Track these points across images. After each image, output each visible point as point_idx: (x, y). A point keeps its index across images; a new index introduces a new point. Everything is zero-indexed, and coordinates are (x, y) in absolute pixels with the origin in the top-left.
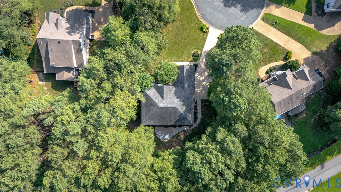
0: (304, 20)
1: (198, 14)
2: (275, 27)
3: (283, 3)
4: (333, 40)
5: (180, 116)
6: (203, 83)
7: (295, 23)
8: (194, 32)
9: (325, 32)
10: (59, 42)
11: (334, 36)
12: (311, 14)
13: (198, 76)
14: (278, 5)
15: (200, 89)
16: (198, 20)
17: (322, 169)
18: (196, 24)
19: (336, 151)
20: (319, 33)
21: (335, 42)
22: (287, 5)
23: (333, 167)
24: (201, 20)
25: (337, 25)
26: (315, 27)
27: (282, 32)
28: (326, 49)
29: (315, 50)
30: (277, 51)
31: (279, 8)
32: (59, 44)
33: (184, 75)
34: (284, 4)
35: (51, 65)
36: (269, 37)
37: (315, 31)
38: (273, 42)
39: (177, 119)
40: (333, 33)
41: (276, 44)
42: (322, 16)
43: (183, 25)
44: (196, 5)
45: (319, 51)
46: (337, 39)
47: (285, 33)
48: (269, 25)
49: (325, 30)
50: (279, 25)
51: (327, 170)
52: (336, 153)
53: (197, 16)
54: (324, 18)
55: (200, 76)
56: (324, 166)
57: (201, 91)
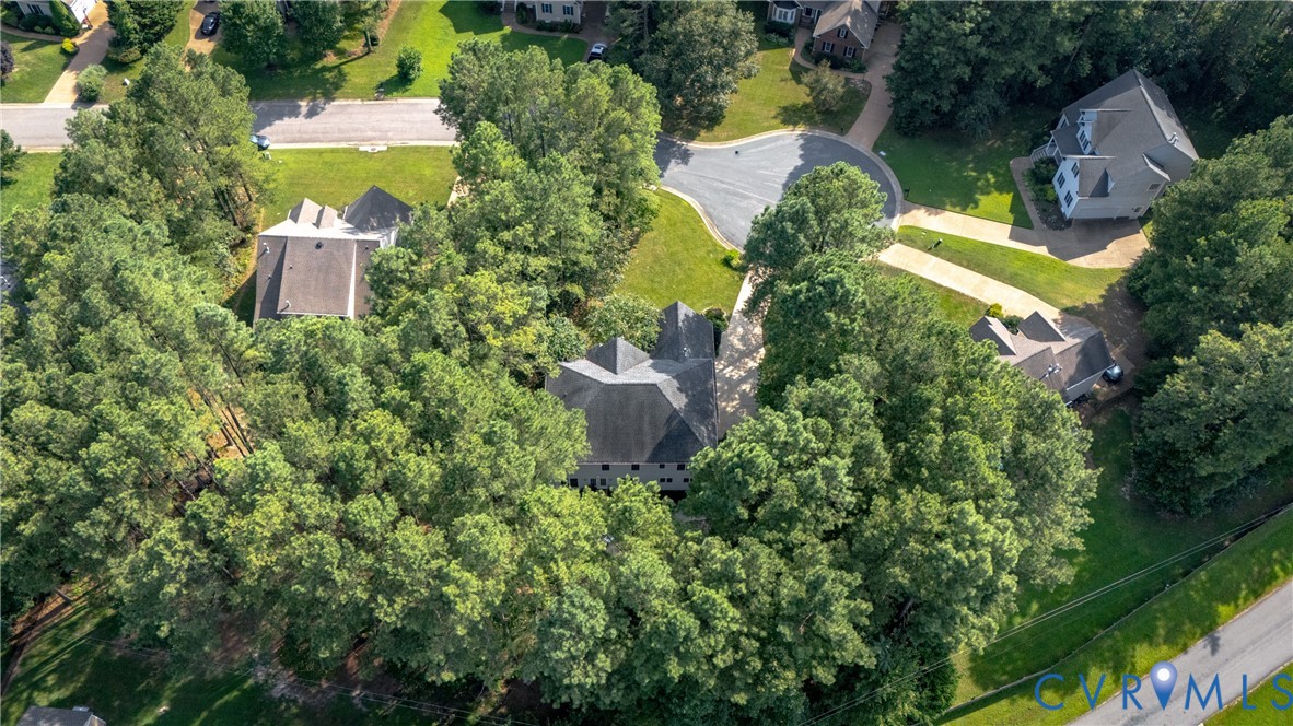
0: (1012, 237)
1: (715, 234)
2: (936, 255)
3: (946, 204)
4: (1114, 280)
6: (743, 388)
7: (991, 247)
8: (706, 268)
9: (1083, 262)
10: (319, 246)
11: (1113, 271)
12: (1029, 225)
13: (725, 367)
14: (934, 210)
15: (735, 403)
16: (715, 244)
17: (1214, 650)
18: (708, 252)
20: (1067, 265)
21: (1119, 284)
22: (958, 209)
23: (1253, 642)
25: (1110, 246)
26: (1050, 252)
27: (961, 265)
28: (1101, 300)
29: (1068, 303)
30: (956, 308)
31: (937, 214)
32: (318, 251)
33: (680, 324)
34: (948, 207)
35: (279, 308)
36: (924, 276)
37: (1053, 261)
38: (940, 286)
40: (1107, 266)
41: (950, 291)
42: (1061, 229)
44: (708, 214)
45: (1079, 304)
46: (1125, 278)
47: (968, 267)
48: (920, 249)
49: (1082, 259)
50: (948, 248)
51: (1234, 655)
53: (710, 237)
54: (1070, 235)
55: (731, 368)
57: (738, 409)
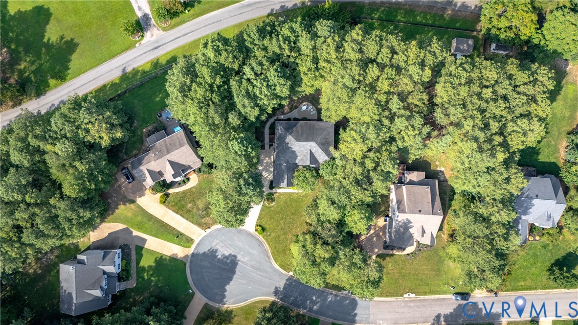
0: (144, 241)
1: (267, 246)
2: (179, 232)
3: (169, 260)
5: (292, 132)
6: (262, 168)
7: (156, 236)
8: (272, 226)
9: (120, 226)
10: (420, 211)
12: (137, 246)
13: (267, 177)
15: (265, 161)
16: (267, 240)
17: (125, 68)
18: (270, 235)
19: (107, 89)
20: (127, 225)
23: (112, 70)
24: (263, 240)
25: (106, 235)
27: (170, 226)
28: (119, 207)
29: (132, 206)
30: (176, 204)
32: (420, 209)
33: (286, 176)
34: (168, 258)
35: (430, 188)
36: (186, 220)
37: (132, 227)
38: (181, 215)
39: (294, 129)
40: (111, 225)
41: (177, 213)
43: (284, 233)
44: (268, 257)
45: (128, 205)
46: (106, 218)
47: (167, 225)
49: (120, 228)
50: (174, 235)
51: (120, 66)
52: (108, 86)
53: (269, 244)
54: (121, 242)
55: (265, 176)
56: (122, 71)
57: (265, 158)
